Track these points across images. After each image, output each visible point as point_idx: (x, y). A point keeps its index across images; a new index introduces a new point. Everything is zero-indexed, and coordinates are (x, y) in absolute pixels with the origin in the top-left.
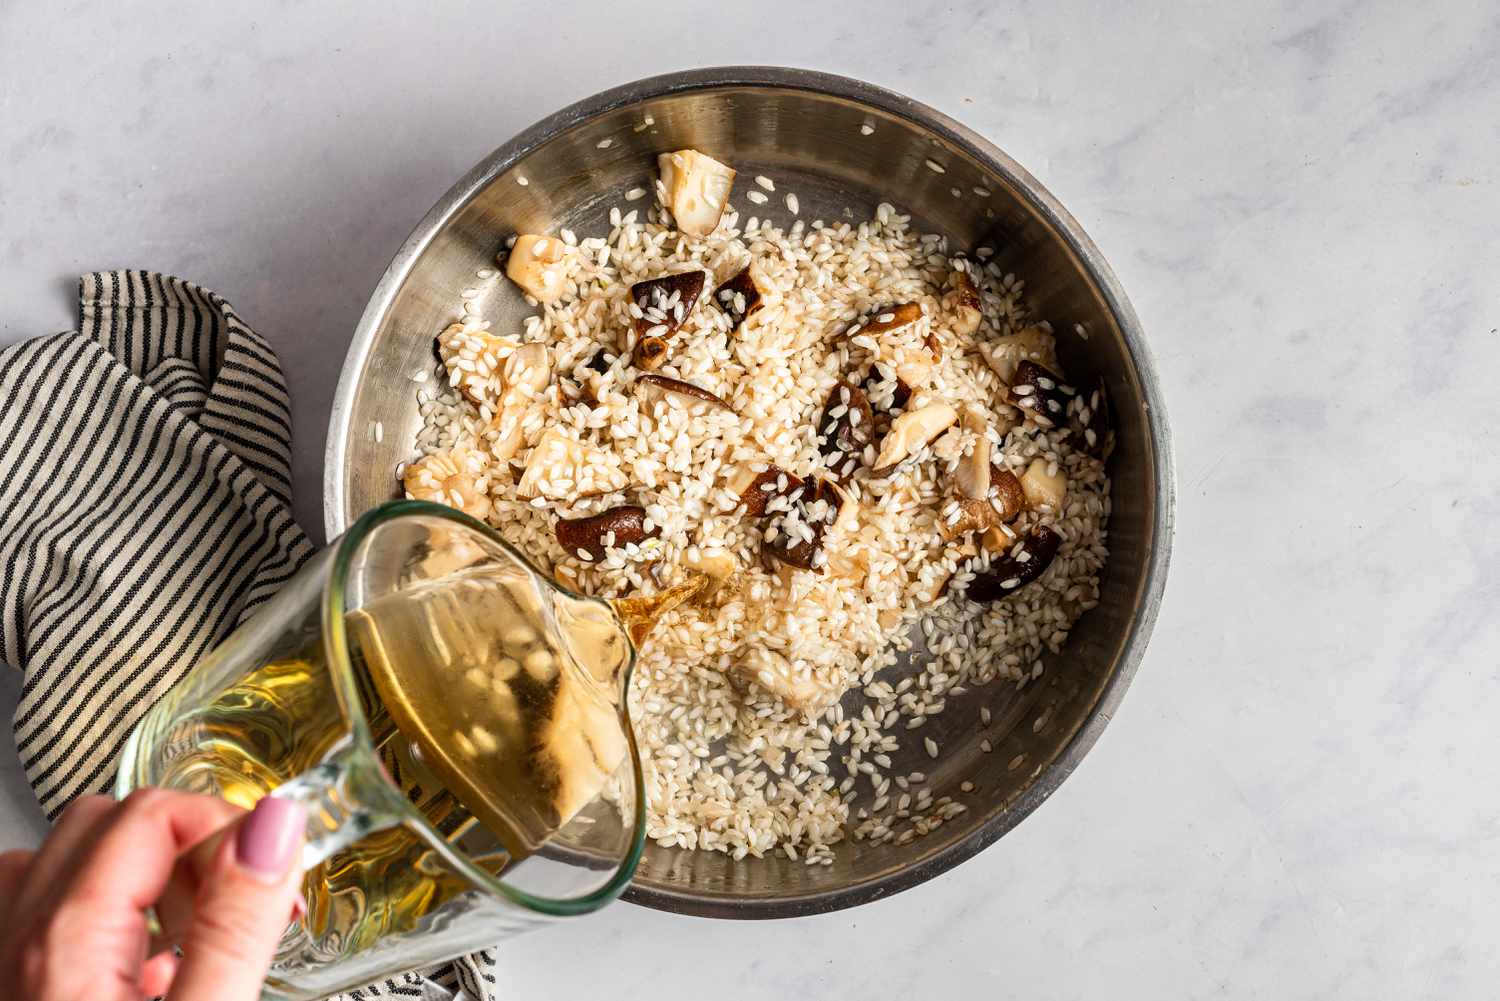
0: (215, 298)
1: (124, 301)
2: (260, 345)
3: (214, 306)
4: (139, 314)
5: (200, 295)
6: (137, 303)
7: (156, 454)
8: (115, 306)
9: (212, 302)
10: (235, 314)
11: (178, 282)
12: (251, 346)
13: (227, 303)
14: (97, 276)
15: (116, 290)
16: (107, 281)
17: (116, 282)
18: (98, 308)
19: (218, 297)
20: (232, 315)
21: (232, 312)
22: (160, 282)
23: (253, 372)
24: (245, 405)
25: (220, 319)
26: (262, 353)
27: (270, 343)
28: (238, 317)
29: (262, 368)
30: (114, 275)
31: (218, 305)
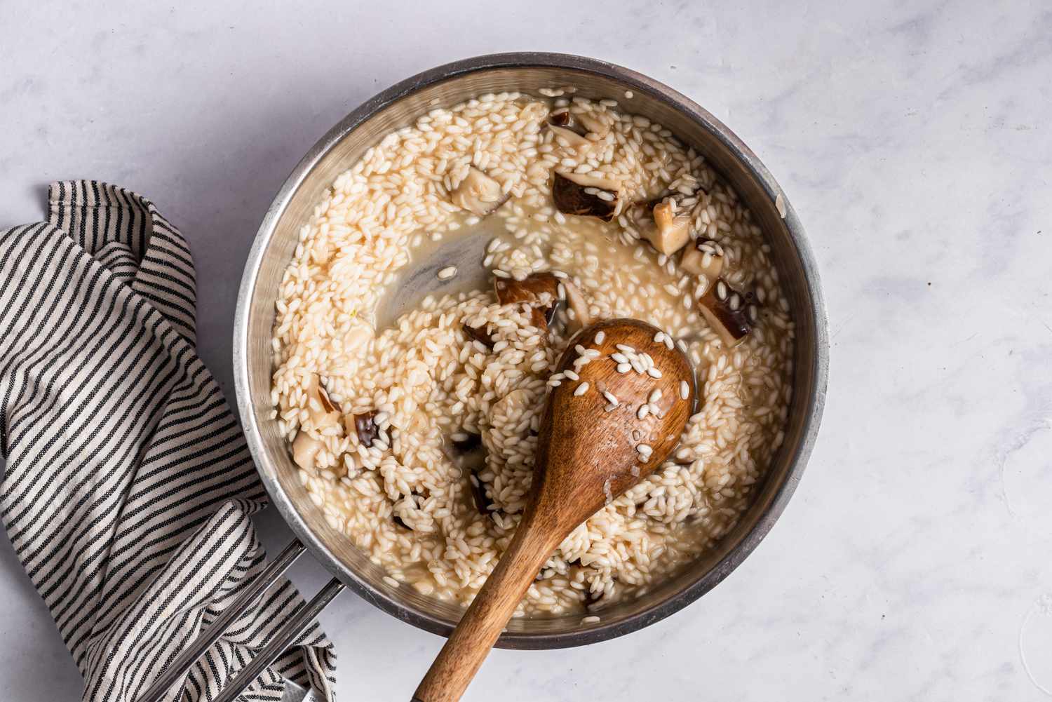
1: (80, 202)
2: (175, 234)
3: (143, 206)
4: (90, 211)
5: (133, 199)
6: (89, 204)
7: (101, 309)
8: (73, 206)
9: (141, 203)
10: (158, 212)
11: (118, 189)
12: (169, 234)
13: (152, 204)
14: (61, 184)
15: (74, 194)
16: (68, 188)
17: (74, 189)
18: (61, 206)
19: (145, 200)
20: (156, 213)
21: (156, 210)
22: (105, 189)
23: (169, 252)
24: (164, 276)
25: (147, 215)
26: (176, 239)
27: (182, 233)
28: (160, 214)
29: (176, 250)
30: (73, 183)
31: (146, 206)
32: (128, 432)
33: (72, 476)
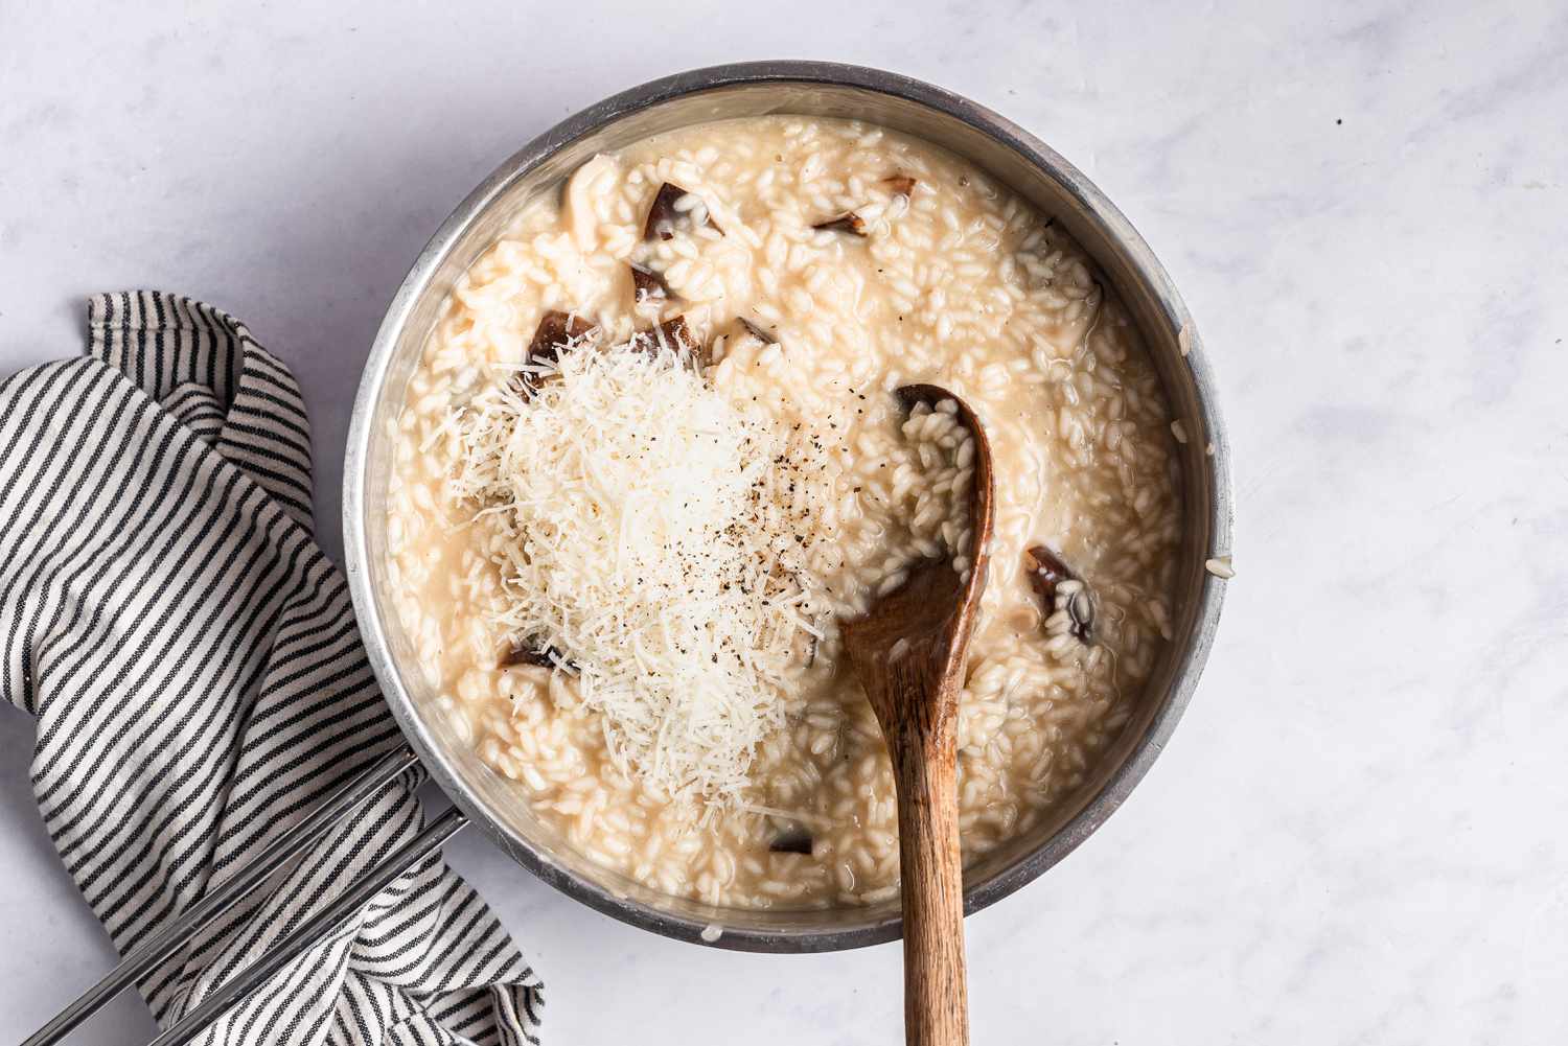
0: (230, 320)
1: (135, 323)
2: (278, 369)
3: (230, 329)
4: (151, 337)
5: (214, 318)
6: (150, 325)
7: (174, 486)
8: (126, 329)
9: (227, 324)
10: (251, 337)
11: (192, 303)
12: (268, 370)
13: (243, 325)
14: (107, 297)
15: (127, 312)
16: (118, 302)
17: (127, 304)
18: (108, 331)
19: (233, 319)
20: (247, 338)
21: (248, 334)
22: (173, 303)
23: (269, 397)
24: (263, 433)
25: (236, 341)
26: (280, 377)
27: (288, 367)
28: (254, 339)
29: (280, 393)
30: (125, 296)
31: (233, 328)
32: (220, 672)
33: (139, 744)
